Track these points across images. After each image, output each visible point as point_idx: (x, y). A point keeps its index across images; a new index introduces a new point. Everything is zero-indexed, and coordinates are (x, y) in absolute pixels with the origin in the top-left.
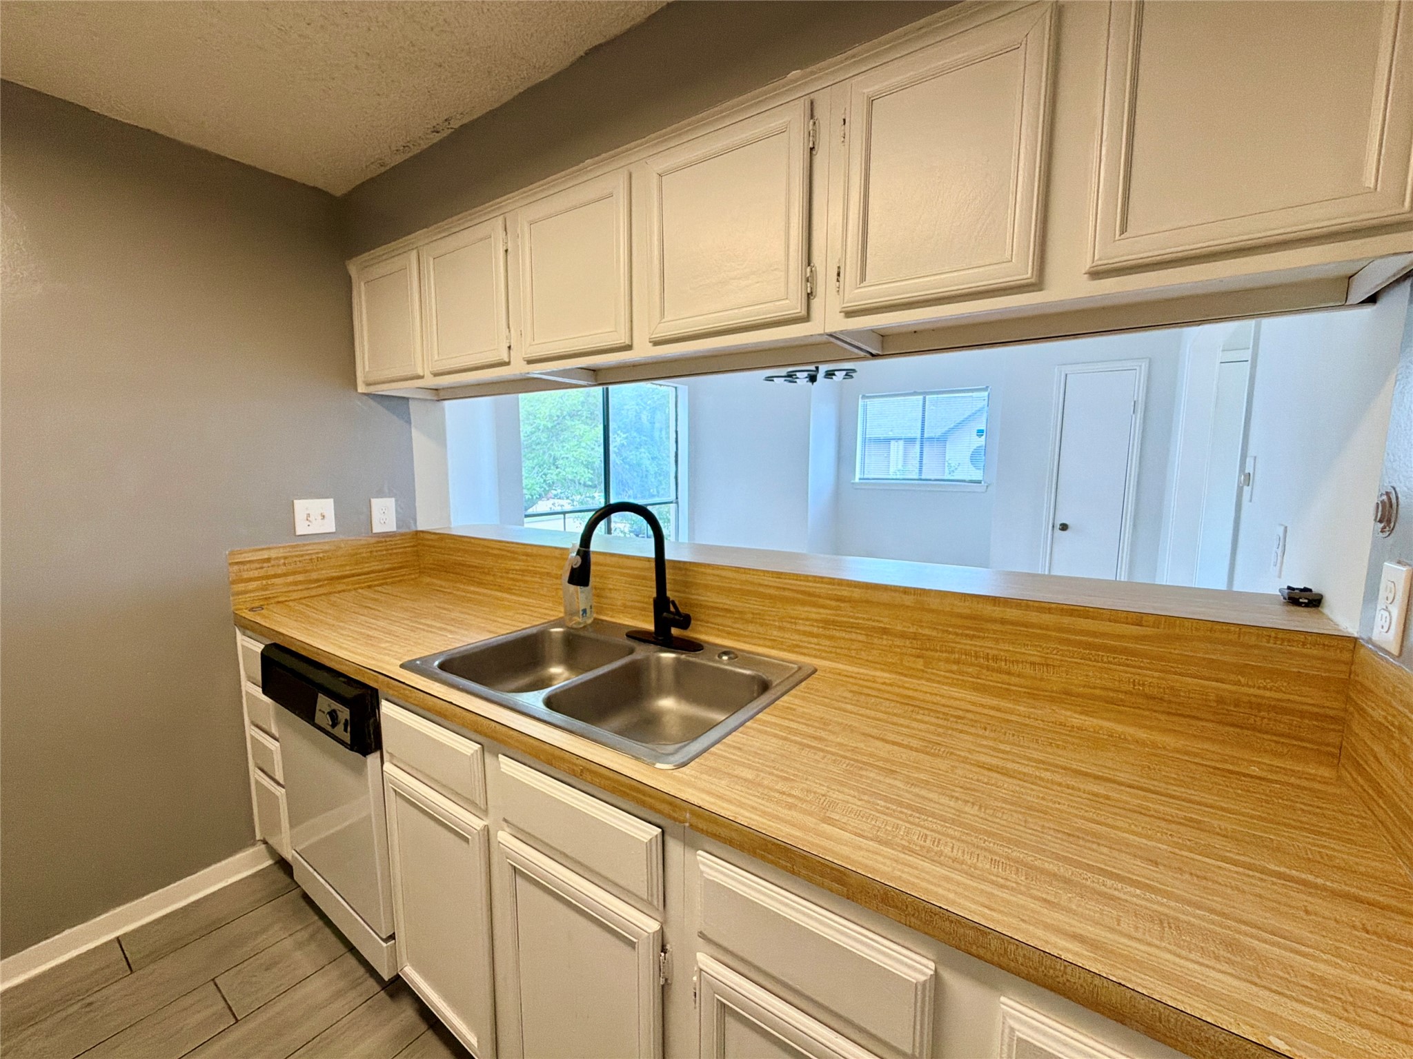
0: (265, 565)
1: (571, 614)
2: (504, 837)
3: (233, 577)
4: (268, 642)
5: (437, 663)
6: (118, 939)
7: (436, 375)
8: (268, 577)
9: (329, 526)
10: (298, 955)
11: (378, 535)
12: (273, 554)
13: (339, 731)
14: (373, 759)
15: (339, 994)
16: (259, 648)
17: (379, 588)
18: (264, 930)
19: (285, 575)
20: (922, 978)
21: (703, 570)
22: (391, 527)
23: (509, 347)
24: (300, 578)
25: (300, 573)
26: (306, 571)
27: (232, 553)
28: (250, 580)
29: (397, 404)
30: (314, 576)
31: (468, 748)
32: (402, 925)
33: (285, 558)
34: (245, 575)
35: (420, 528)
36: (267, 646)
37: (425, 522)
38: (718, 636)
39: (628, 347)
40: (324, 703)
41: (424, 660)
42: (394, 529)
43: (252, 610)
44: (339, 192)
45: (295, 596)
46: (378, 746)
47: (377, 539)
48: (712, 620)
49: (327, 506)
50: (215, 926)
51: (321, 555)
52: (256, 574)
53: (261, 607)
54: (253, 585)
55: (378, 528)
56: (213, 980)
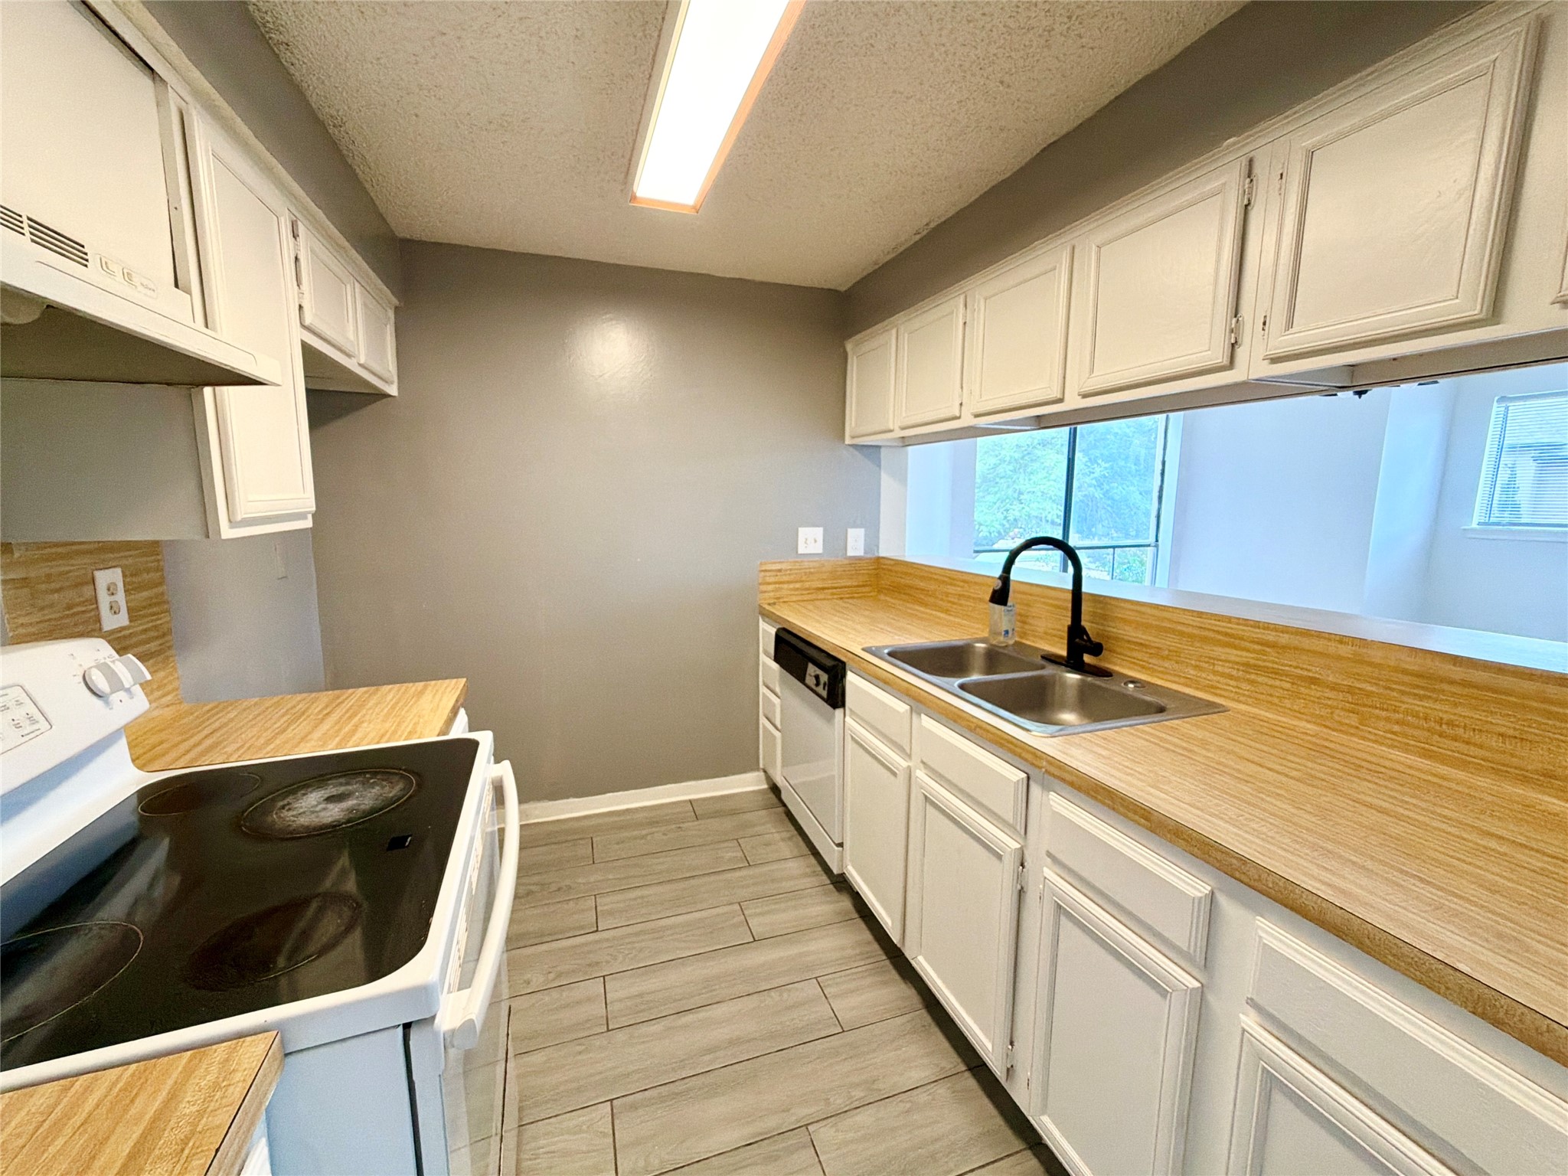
0: (778, 574)
1: (994, 633)
2: (920, 774)
3: (760, 580)
4: (780, 626)
5: (886, 651)
6: (690, 801)
7: (903, 428)
8: (781, 583)
9: (818, 548)
10: (781, 843)
11: (851, 558)
12: (783, 566)
13: (820, 689)
14: (839, 712)
15: (806, 875)
16: (773, 631)
17: (850, 601)
18: (763, 824)
19: (788, 582)
20: (1200, 895)
21: (1122, 605)
22: (860, 553)
23: (961, 404)
24: (798, 585)
25: (798, 582)
26: (802, 581)
27: (761, 564)
28: (769, 584)
29: (872, 451)
30: (807, 585)
31: (902, 707)
32: (848, 839)
33: (791, 570)
34: (768, 580)
35: (882, 554)
36: (778, 630)
37: (884, 552)
38: (1130, 669)
39: (1061, 400)
40: (812, 669)
41: (878, 648)
42: (862, 555)
43: (769, 604)
44: (843, 289)
45: (794, 598)
46: (843, 705)
47: (849, 562)
48: (1129, 654)
49: (819, 532)
50: (734, 813)
51: (812, 570)
52: (772, 580)
53: (774, 604)
54: (771, 587)
55: (850, 553)
56: (737, 840)
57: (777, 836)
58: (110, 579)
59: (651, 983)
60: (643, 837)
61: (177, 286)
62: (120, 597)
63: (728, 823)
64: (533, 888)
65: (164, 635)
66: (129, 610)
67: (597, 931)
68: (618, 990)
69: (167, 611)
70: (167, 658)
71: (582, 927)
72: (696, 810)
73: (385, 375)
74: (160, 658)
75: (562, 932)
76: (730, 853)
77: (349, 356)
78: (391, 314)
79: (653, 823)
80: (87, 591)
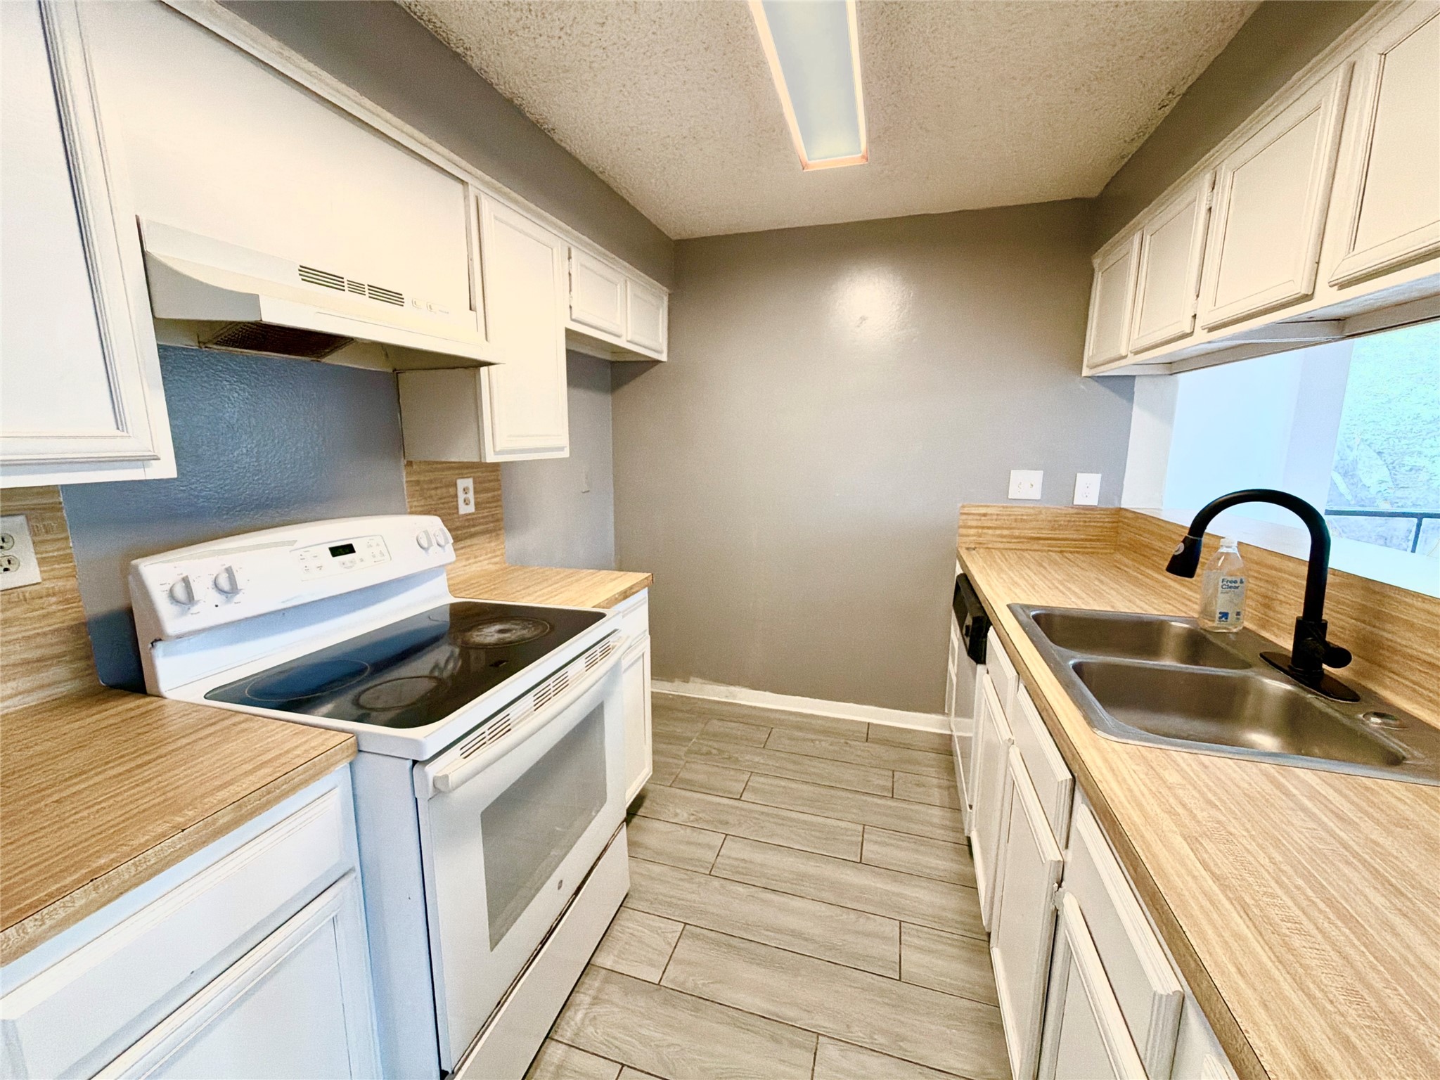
0: (983, 518)
3: (961, 523)
4: (963, 572)
5: (1033, 613)
6: (869, 724)
7: (1137, 353)
8: (983, 528)
9: (1036, 494)
10: (935, 789)
11: (1079, 507)
12: (989, 511)
13: (968, 639)
14: (980, 669)
18: (928, 766)
19: (994, 528)
20: (1163, 993)
22: (1093, 501)
23: (1195, 316)
24: (1006, 532)
25: (1007, 528)
26: (1011, 529)
27: (963, 507)
28: (971, 527)
29: (1122, 385)
30: (1017, 533)
31: (1011, 674)
32: (976, 799)
33: (998, 515)
34: (970, 523)
35: (1126, 503)
36: (960, 575)
37: (1132, 500)
41: (1028, 607)
42: (1096, 504)
43: (968, 549)
44: (1094, 192)
45: (1000, 546)
46: (983, 661)
47: (1075, 511)
49: (1037, 477)
50: (907, 747)
51: (1025, 517)
52: (974, 523)
53: (974, 549)
54: (972, 531)
55: (1078, 501)
56: (893, 771)
57: (935, 781)
58: (465, 484)
59: (758, 857)
60: (813, 741)
61: (471, 309)
62: (471, 495)
63: (893, 754)
64: (714, 751)
65: (498, 520)
66: (476, 504)
67: (739, 799)
68: (735, 850)
69: (501, 506)
70: (498, 535)
71: (730, 792)
72: (869, 733)
73: (658, 348)
74: (494, 534)
75: (717, 790)
76: (880, 780)
77: (618, 336)
78: (666, 299)
79: (825, 732)
80: (451, 490)
